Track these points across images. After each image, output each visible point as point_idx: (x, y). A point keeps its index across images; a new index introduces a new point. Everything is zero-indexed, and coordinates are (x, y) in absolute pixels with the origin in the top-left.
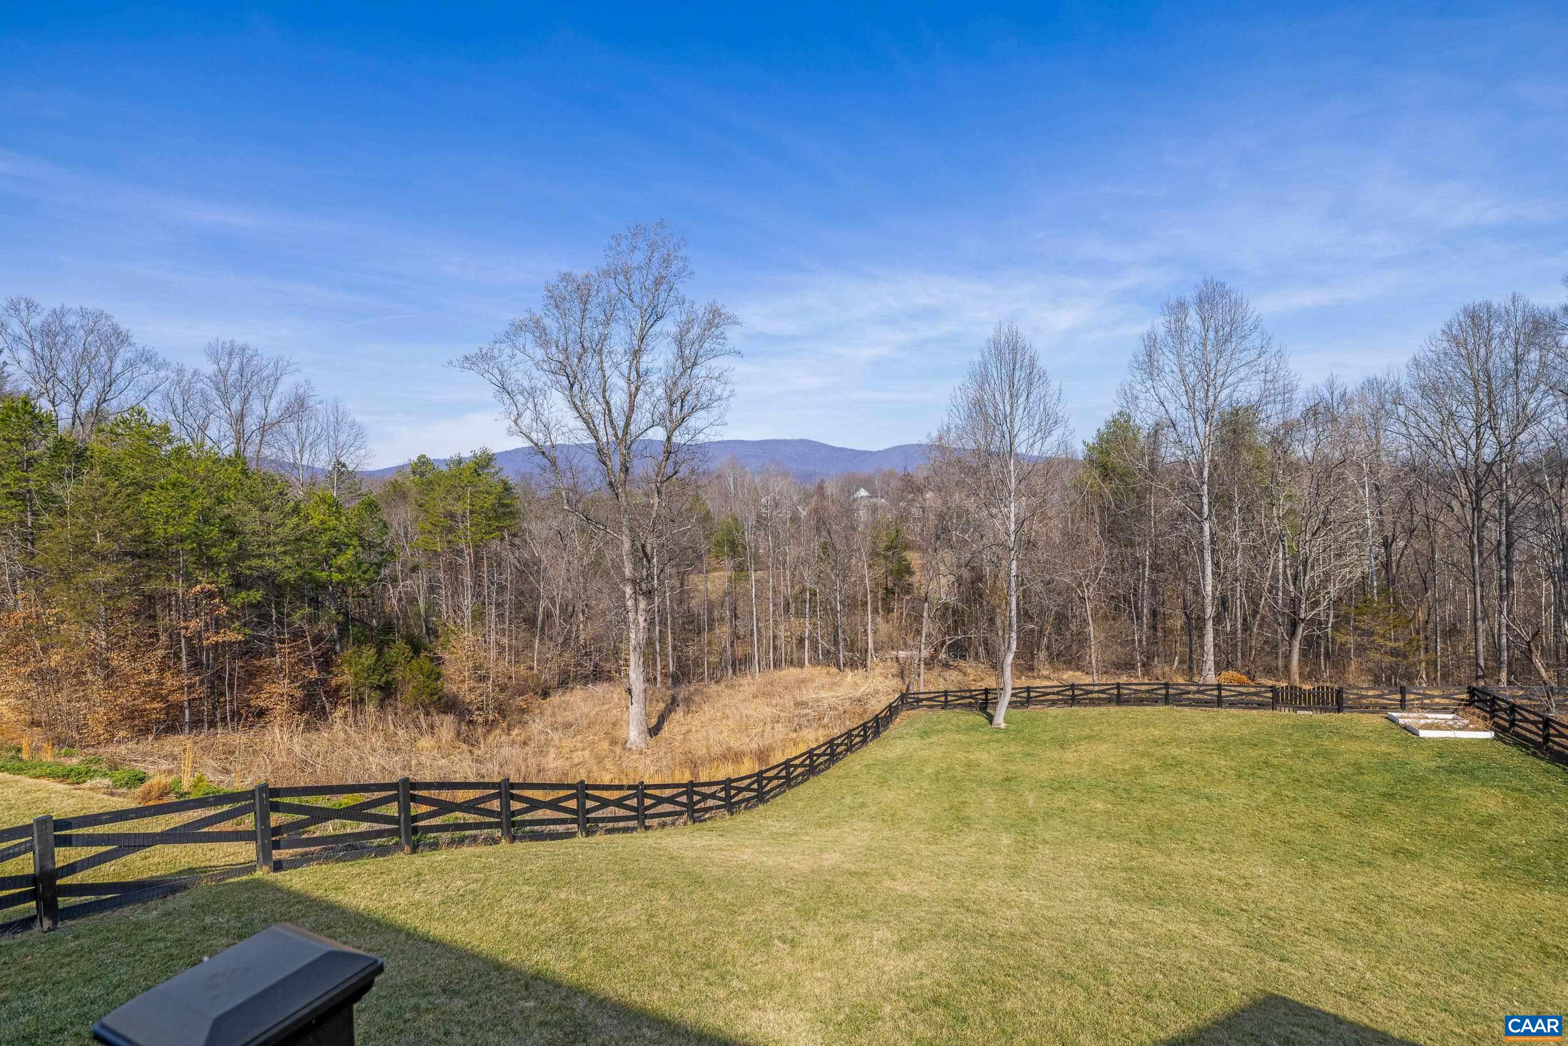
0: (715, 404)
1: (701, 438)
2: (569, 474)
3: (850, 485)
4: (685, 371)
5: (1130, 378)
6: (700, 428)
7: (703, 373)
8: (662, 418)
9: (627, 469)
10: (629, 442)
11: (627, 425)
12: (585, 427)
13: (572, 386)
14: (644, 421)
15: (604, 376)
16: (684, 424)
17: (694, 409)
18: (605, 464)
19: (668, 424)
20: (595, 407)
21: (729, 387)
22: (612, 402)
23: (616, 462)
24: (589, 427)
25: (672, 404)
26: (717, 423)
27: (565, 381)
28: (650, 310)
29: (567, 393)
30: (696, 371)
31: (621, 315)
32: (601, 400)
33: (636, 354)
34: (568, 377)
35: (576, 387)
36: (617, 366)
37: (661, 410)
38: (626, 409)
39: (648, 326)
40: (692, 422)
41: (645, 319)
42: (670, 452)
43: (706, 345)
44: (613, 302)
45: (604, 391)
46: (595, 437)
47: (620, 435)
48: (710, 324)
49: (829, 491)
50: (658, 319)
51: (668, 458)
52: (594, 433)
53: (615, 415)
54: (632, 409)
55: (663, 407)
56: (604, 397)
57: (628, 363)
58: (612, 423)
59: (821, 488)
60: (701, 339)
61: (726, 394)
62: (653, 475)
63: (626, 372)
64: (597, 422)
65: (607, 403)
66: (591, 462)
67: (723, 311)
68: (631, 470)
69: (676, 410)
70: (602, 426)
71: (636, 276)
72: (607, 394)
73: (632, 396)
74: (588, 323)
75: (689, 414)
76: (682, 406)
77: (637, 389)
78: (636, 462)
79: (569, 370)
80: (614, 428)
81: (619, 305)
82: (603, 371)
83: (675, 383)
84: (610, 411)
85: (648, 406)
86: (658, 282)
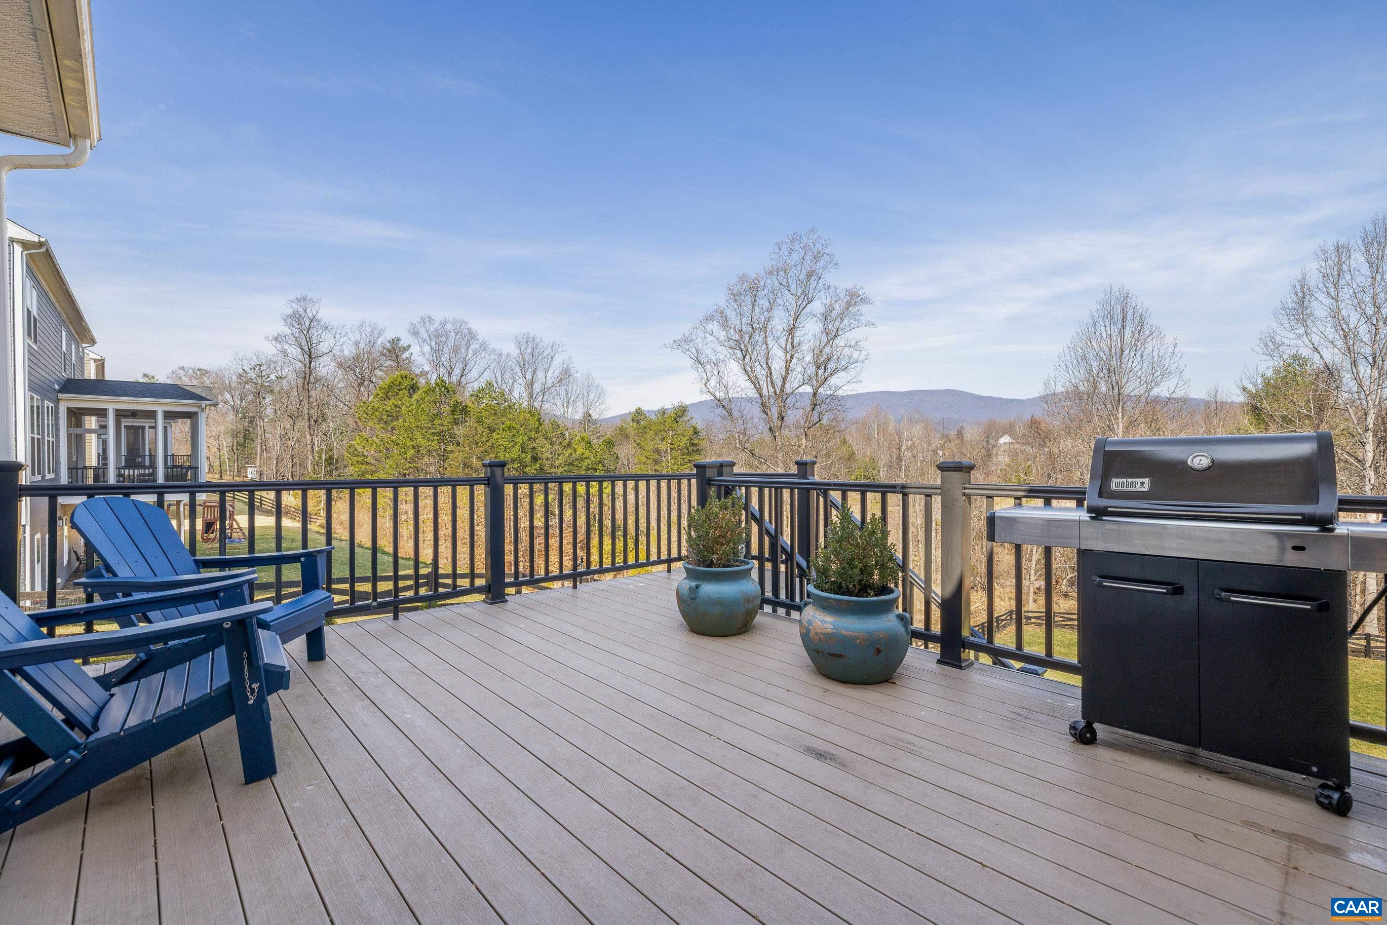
0: (853, 366)
1: (840, 393)
2: (740, 422)
3: (990, 432)
4: (828, 341)
6: (840, 385)
7: (842, 344)
8: (810, 378)
9: (783, 418)
10: (784, 397)
11: (784, 384)
12: (753, 387)
13: (744, 357)
14: (796, 381)
15: (768, 348)
16: (828, 383)
17: (834, 372)
18: (766, 414)
19: (814, 382)
20: (760, 371)
21: (864, 353)
22: (773, 368)
23: (774, 412)
24: (755, 387)
25: (818, 368)
26: (854, 380)
27: (739, 353)
28: (803, 296)
29: (741, 362)
30: (836, 341)
31: (781, 303)
32: (765, 366)
33: (792, 331)
34: (742, 350)
35: (748, 358)
36: (777, 339)
37: (809, 372)
38: (783, 373)
39: (801, 309)
40: (833, 381)
41: (798, 304)
42: (815, 405)
43: (845, 321)
44: (775, 292)
45: (767, 359)
46: (760, 394)
47: (778, 392)
48: (849, 305)
49: (968, 436)
50: (809, 302)
51: (813, 410)
52: (759, 390)
53: (774, 378)
54: (787, 371)
55: (812, 369)
56: (767, 364)
57: (785, 338)
58: (772, 383)
59: (960, 434)
60: (842, 317)
61: (862, 357)
62: (802, 423)
63: (783, 344)
64: (761, 383)
65: (769, 368)
66: (757, 412)
67: (861, 292)
68: (786, 418)
69: (820, 372)
70: (765, 386)
71: (793, 272)
72: (770, 361)
73: (788, 363)
74: (757, 310)
75: (831, 375)
76: (825, 369)
77: (792, 357)
78: (789, 412)
79: (742, 347)
80: (774, 387)
81: (779, 294)
82: (767, 344)
83: (821, 351)
84: (771, 374)
85: (800, 369)
86: (809, 275)
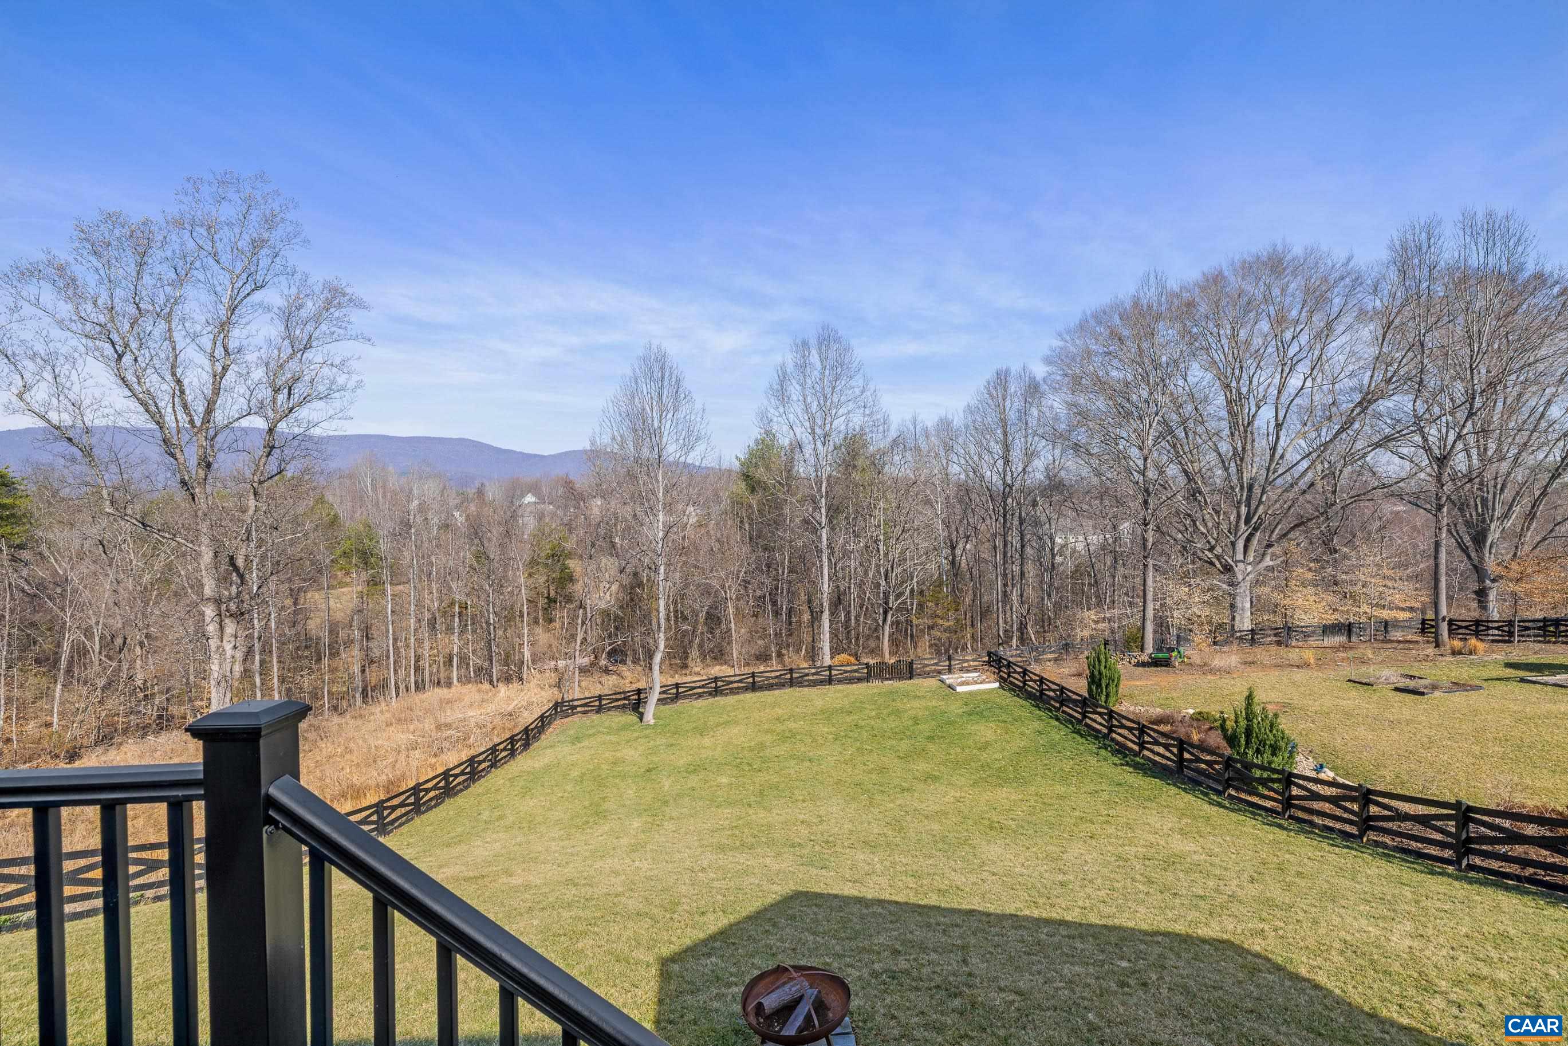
0: (337, 395)
1: (316, 432)
2: (114, 469)
3: (515, 490)
4: (294, 353)
5: (766, 402)
6: (316, 420)
7: (319, 359)
8: (262, 406)
9: (209, 465)
10: (212, 432)
11: (209, 410)
12: (142, 409)
13: (120, 357)
14: (235, 407)
15: (174, 349)
16: (293, 415)
17: (305, 400)
18: (173, 456)
19: (270, 413)
20: (162, 389)
21: (355, 378)
22: (186, 382)
23: (191, 456)
24: (147, 411)
25: (277, 391)
26: (341, 415)
27: (109, 350)
28: (245, 276)
29: (113, 364)
30: (309, 355)
31: (201, 277)
32: (168, 377)
33: (224, 326)
34: (113, 344)
35: (127, 359)
36: (195, 337)
37: (260, 396)
38: (208, 392)
39: (242, 295)
40: (304, 413)
41: (236, 286)
42: (273, 447)
43: (324, 327)
44: (189, 259)
45: (174, 367)
46: (158, 423)
47: (198, 423)
48: (328, 304)
49: (489, 495)
50: (257, 288)
51: (269, 454)
52: (157, 417)
53: (189, 398)
54: (217, 391)
55: (264, 393)
56: (174, 374)
57: (211, 336)
58: (185, 406)
59: (480, 493)
60: (317, 319)
61: (351, 384)
62: (248, 474)
63: (208, 345)
64: (162, 404)
65: (179, 382)
66: (155, 452)
67: (348, 290)
68: (215, 466)
69: (281, 398)
70: (170, 410)
71: (225, 234)
72: (179, 371)
73: (218, 378)
74: (147, 280)
75: (300, 404)
76: (289, 394)
77: (225, 369)
78: (221, 456)
79: (115, 337)
80: (189, 414)
81: (198, 264)
82: (172, 342)
83: (281, 366)
84: (182, 392)
85: (242, 389)
86: (257, 244)
